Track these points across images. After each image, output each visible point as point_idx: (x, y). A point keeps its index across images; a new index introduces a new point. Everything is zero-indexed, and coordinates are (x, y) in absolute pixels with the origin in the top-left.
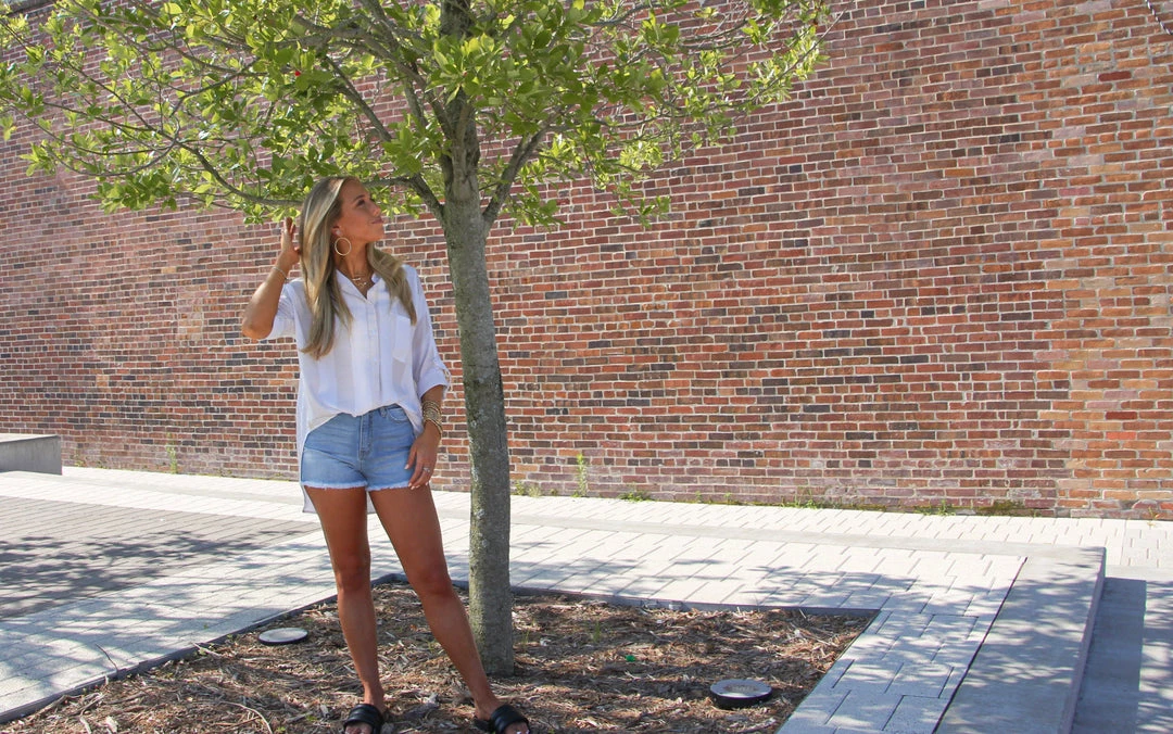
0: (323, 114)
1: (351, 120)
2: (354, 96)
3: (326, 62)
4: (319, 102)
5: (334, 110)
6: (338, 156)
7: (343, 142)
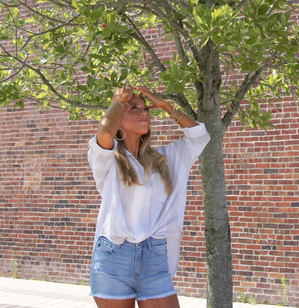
0: (122, 50)
1: (140, 55)
2: (142, 40)
3: (125, 18)
4: (119, 43)
5: (129, 49)
6: (130, 78)
7: (134, 69)
